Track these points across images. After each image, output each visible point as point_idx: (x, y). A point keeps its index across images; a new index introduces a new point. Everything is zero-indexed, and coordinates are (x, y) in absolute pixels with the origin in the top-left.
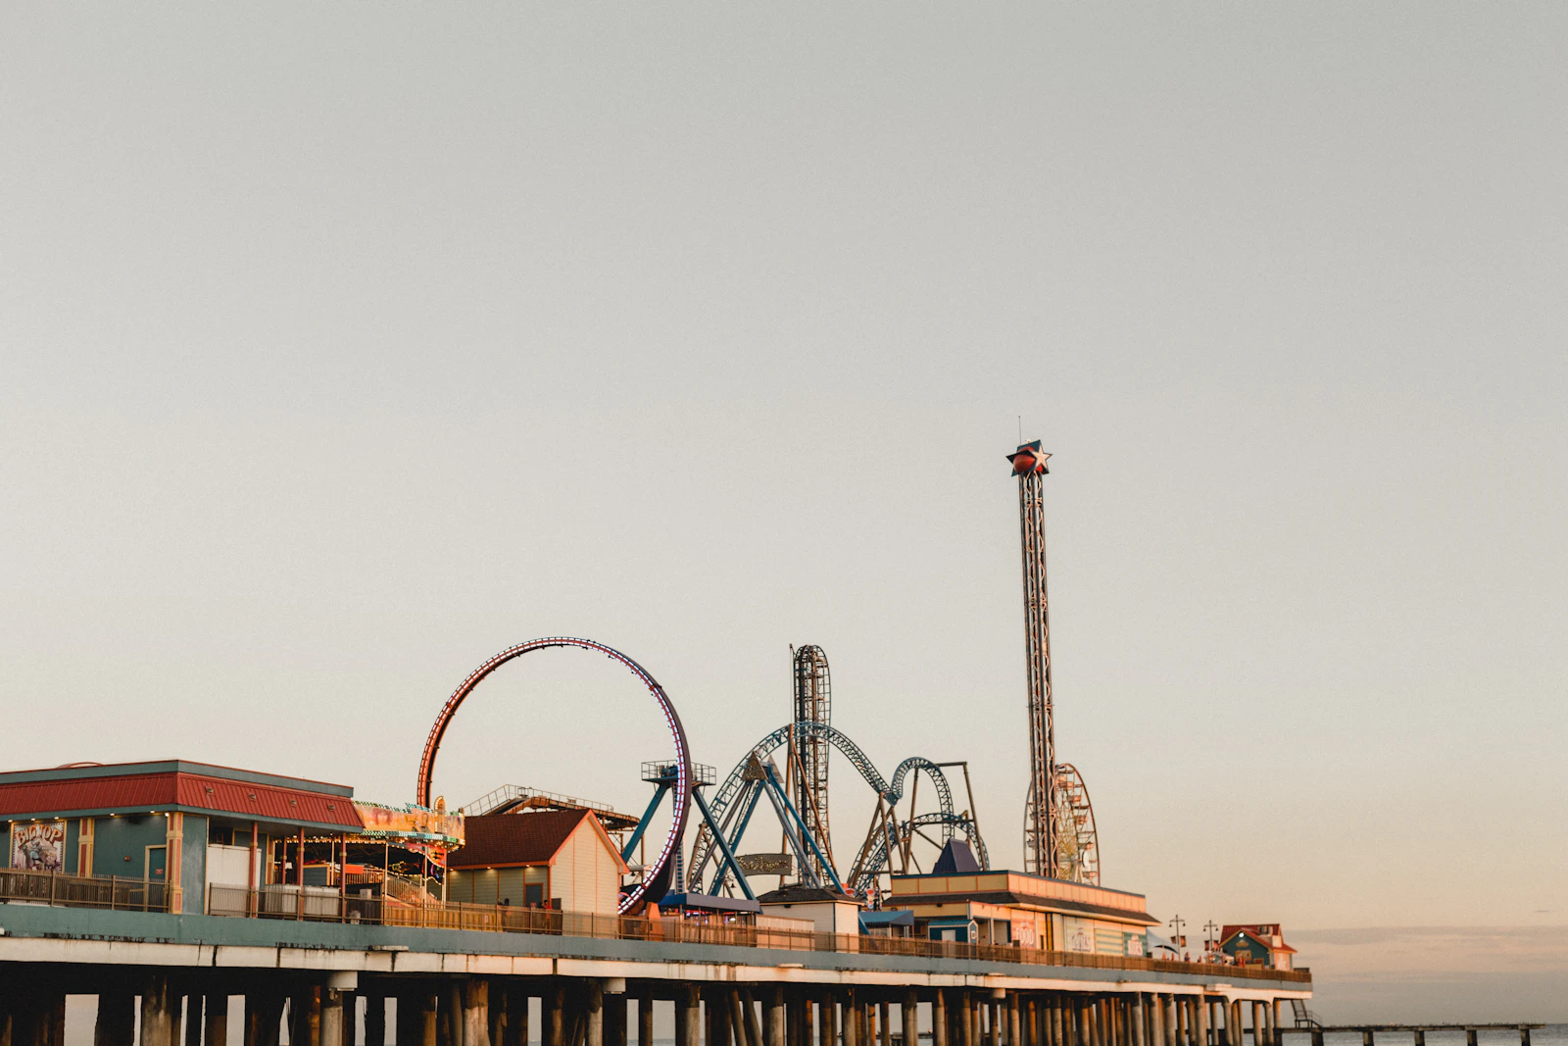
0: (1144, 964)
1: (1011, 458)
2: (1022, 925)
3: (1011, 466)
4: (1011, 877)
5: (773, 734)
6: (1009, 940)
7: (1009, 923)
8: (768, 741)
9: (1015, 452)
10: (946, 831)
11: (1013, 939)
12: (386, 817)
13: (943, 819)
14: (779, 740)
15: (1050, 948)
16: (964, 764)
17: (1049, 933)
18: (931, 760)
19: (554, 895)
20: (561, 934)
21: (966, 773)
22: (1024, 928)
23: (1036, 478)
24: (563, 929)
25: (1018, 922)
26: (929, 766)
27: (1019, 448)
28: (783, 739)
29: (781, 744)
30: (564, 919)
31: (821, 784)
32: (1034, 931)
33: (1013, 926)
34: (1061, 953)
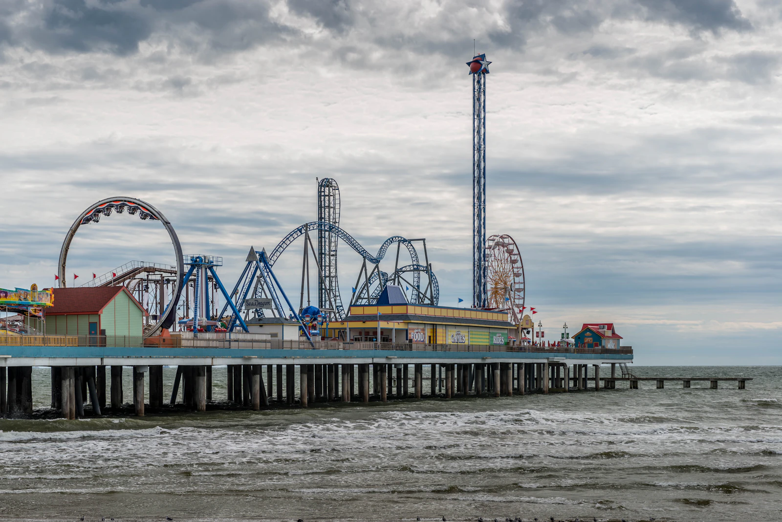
0: (504, 348)
1: (469, 64)
2: (416, 331)
3: (469, 69)
4: (409, 307)
5: (298, 229)
6: (407, 339)
7: (407, 330)
8: (295, 232)
9: (472, 60)
10: (416, 275)
11: (409, 338)
12: (4, 294)
13: (414, 269)
14: (301, 232)
15: (435, 342)
16: (424, 240)
17: (435, 334)
18: (405, 238)
19: (102, 328)
20: (105, 346)
21: (425, 245)
22: (417, 333)
23: (482, 75)
24: (107, 344)
25: (411, 329)
26: (405, 241)
27: (474, 58)
28: (303, 231)
29: (302, 234)
30: (107, 338)
31: (332, 253)
32: (424, 334)
33: (409, 331)
34: (442, 345)
